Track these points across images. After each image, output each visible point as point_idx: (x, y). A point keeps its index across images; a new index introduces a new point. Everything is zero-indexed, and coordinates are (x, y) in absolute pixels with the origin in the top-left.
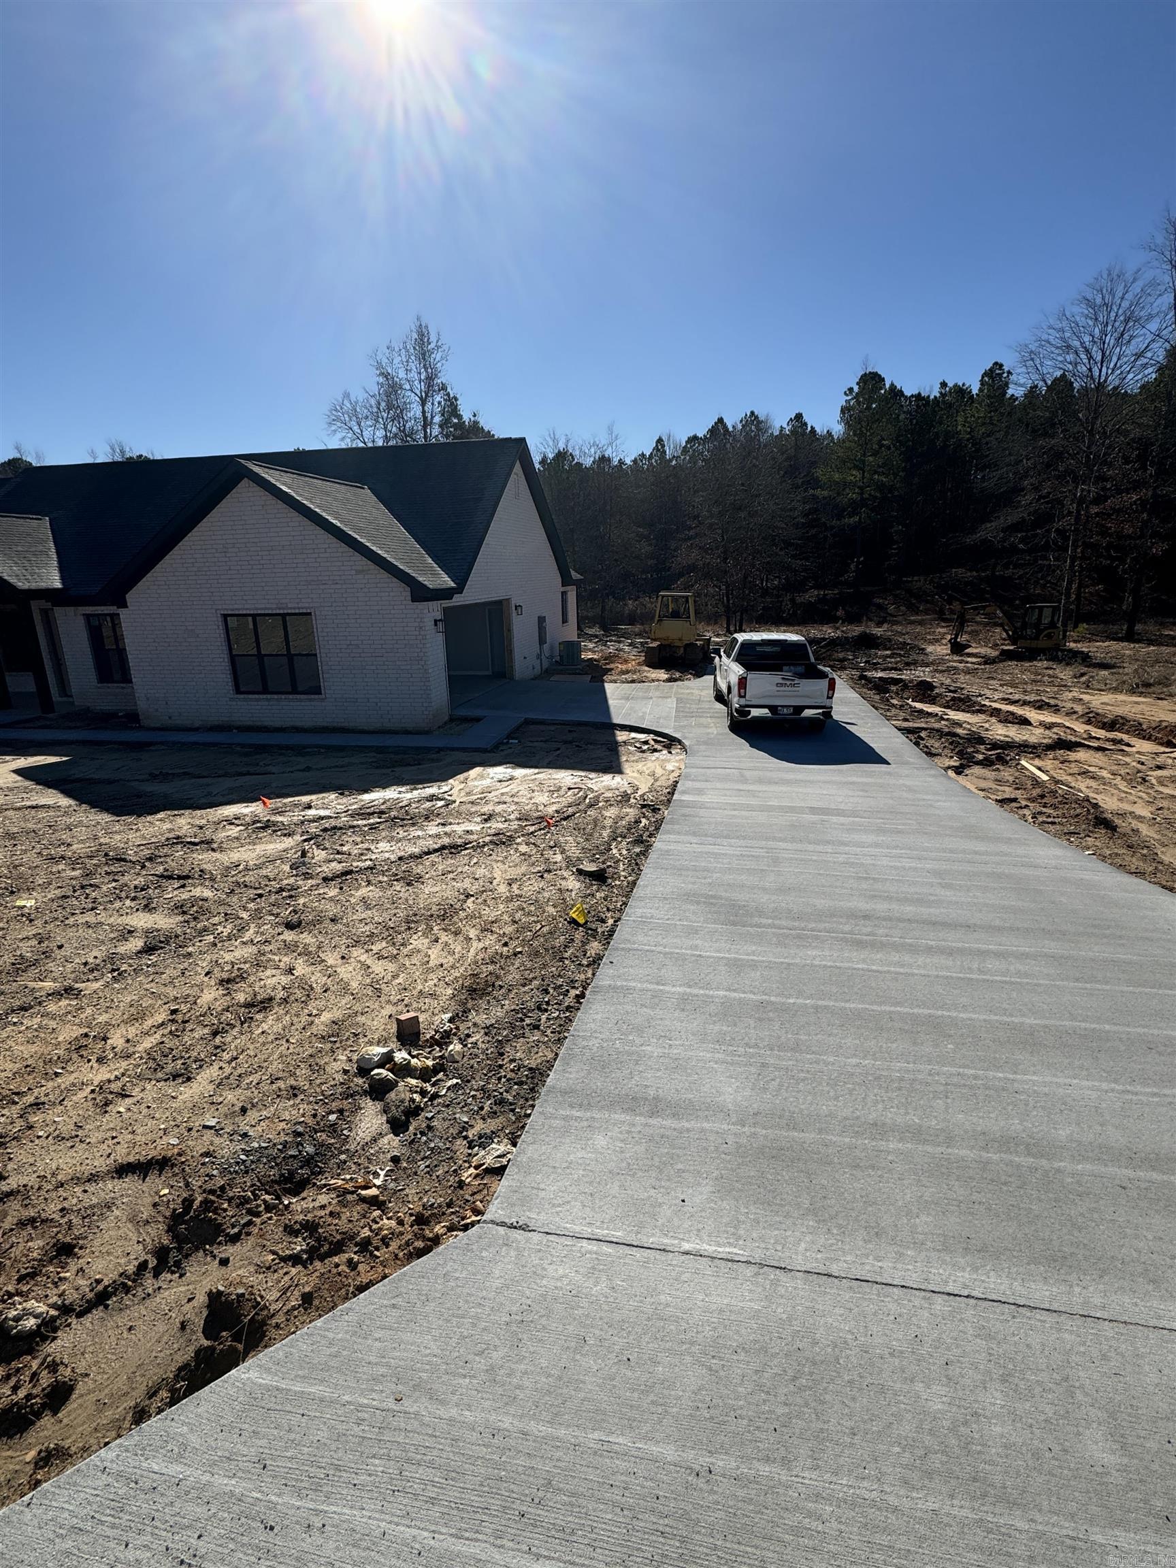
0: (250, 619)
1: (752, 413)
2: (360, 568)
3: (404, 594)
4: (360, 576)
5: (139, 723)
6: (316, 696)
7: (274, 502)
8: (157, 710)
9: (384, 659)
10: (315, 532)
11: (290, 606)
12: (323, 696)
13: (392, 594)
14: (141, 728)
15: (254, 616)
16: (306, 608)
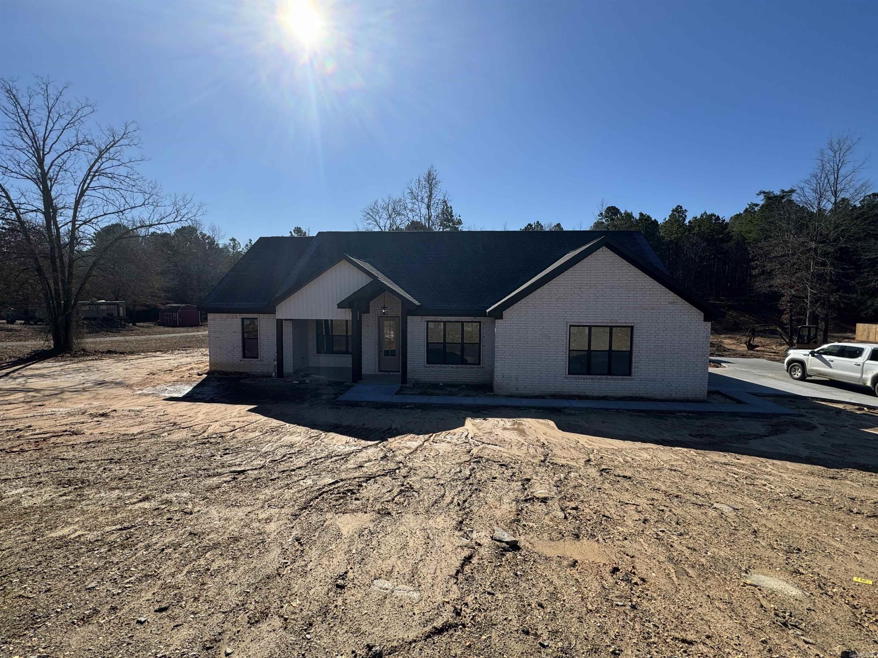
0: (587, 329)
1: (538, 222)
2: (672, 301)
3: (699, 317)
4: (670, 305)
5: (493, 392)
6: (628, 377)
7: (620, 261)
8: (508, 384)
9: (679, 355)
10: (645, 279)
11: (619, 321)
12: (633, 377)
13: (690, 316)
14: (497, 395)
15: (590, 327)
16: (631, 323)
